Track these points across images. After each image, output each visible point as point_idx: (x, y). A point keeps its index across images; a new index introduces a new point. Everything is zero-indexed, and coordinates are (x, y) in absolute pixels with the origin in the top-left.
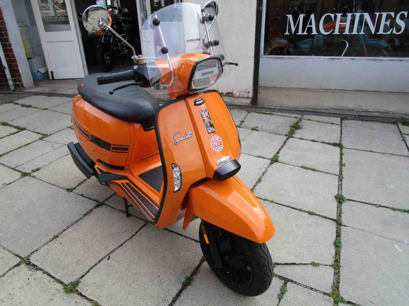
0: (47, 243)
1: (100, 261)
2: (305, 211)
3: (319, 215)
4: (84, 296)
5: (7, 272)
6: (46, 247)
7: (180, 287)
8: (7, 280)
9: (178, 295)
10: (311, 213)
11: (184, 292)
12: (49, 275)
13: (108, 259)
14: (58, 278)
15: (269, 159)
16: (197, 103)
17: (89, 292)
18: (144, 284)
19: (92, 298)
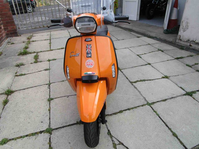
0: (59, 82)
1: (64, 96)
2: (172, 131)
3: (179, 140)
4: (50, 105)
5: (43, 85)
6: (58, 83)
7: (75, 122)
8: (41, 87)
9: (72, 125)
10: (174, 135)
11: (75, 125)
12: (50, 92)
13: (67, 97)
14: (50, 95)
15: (186, 92)
16: (86, 40)
17: (52, 104)
18: (67, 113)
19: (51, 107)
